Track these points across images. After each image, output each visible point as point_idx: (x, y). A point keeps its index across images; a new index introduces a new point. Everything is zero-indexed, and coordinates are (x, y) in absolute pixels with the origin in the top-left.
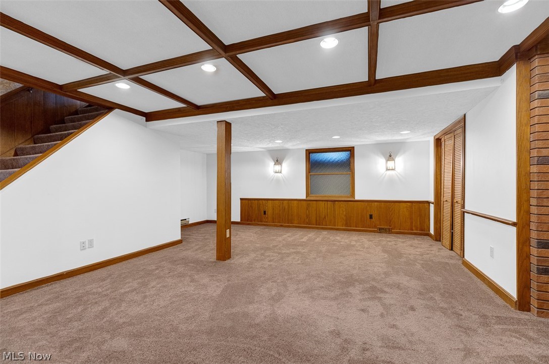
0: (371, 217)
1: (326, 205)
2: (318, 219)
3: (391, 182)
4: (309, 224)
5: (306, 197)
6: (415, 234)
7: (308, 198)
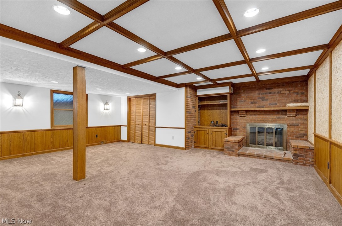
0: (97, 136)
1: (68, 132)
2: (61, 143)
3: (106, 116)
4: (54, 149)
5: (51, 128)
6: (116, 141)
7: (53, 128)
